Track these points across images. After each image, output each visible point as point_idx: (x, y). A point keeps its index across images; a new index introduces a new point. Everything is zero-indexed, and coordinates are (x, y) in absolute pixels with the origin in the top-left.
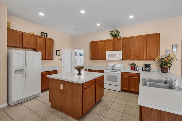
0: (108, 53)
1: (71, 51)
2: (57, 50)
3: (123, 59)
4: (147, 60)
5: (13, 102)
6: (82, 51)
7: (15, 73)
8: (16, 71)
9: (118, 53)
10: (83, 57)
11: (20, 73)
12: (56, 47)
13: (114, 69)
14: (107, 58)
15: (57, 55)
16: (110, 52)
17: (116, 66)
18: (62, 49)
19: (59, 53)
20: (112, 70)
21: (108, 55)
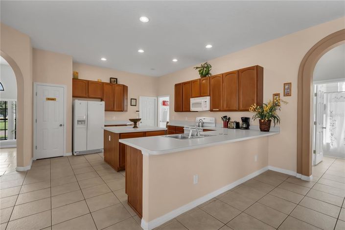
0: (193, 101)
1: (155, 99)
2: (131, 99)
3: (211, 111)
4: (241, 111)
5: (76, 152)
6: (167, 99)
7: (78, 124)
8: (78, 121)
9: (203, 100)
10: (168, 107)
11: (82, 124)
12: (131, 94)
13: (201, 125)
14: (192, 109)
15: (131, 105)
16: (194, 100)
17: (204, 121)
18: (139, 97)
19: (135, 102)
20: (199, 126)
21: (193, 104)
